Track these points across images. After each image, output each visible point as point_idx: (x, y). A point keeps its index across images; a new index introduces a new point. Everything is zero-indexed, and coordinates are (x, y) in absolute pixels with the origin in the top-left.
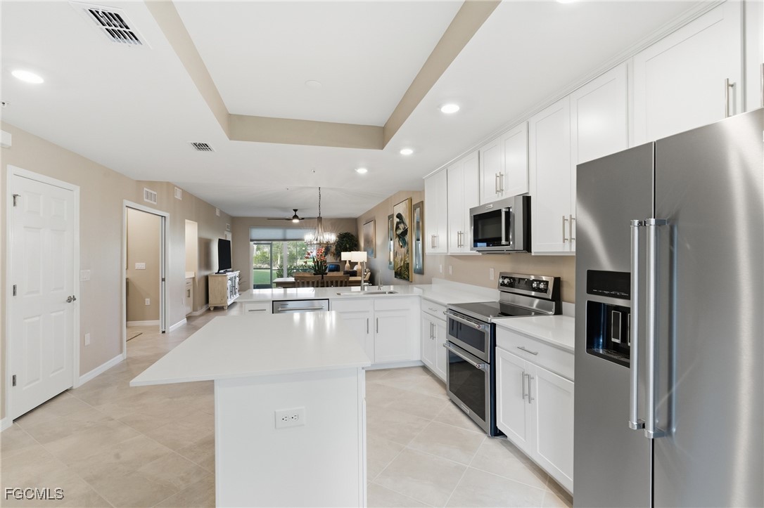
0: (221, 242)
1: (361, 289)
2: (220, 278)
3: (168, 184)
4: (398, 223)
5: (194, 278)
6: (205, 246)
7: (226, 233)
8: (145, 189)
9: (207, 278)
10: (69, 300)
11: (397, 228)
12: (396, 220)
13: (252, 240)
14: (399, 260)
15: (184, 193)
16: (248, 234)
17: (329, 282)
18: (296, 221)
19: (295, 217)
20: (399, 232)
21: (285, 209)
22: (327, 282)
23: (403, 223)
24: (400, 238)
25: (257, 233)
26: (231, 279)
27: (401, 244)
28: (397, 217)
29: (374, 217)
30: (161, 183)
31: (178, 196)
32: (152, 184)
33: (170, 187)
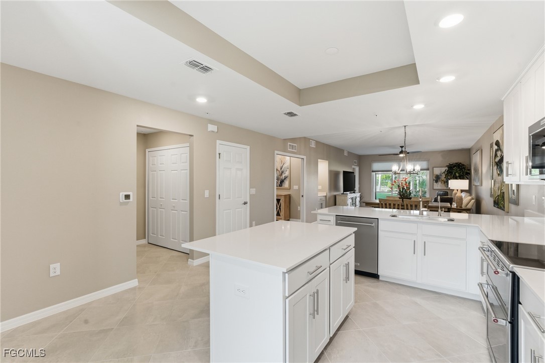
0: (345, 173)
1: (420, 214)
2: (343, 197)
3: (305, 138)
4: (497, 151)
5: (326, 196)
6: (334, 175)
7: (353, 167)
8: (289, 143)
9: (335, 197)
10: (245, 204)
11: (496, 155)
12: (495, 147)
13: (373, 171)
14: (497, 189)
15: (317, 143)
16: (370, 166)
17: (409, 205)
18: (401, 155)
19: (401, 152)
20: (497, 159)
21: (393, 147)
22: (407, 205)
23: (500, 150)
24: (497, 165)
25: (376, 166)
26: (352, 199)
27: (499, 173)
28: (496, 144)
29: (481, 146)
30: (300, 138)
31: (313, 145)
32: (293, 140)
33: (306, 140)
